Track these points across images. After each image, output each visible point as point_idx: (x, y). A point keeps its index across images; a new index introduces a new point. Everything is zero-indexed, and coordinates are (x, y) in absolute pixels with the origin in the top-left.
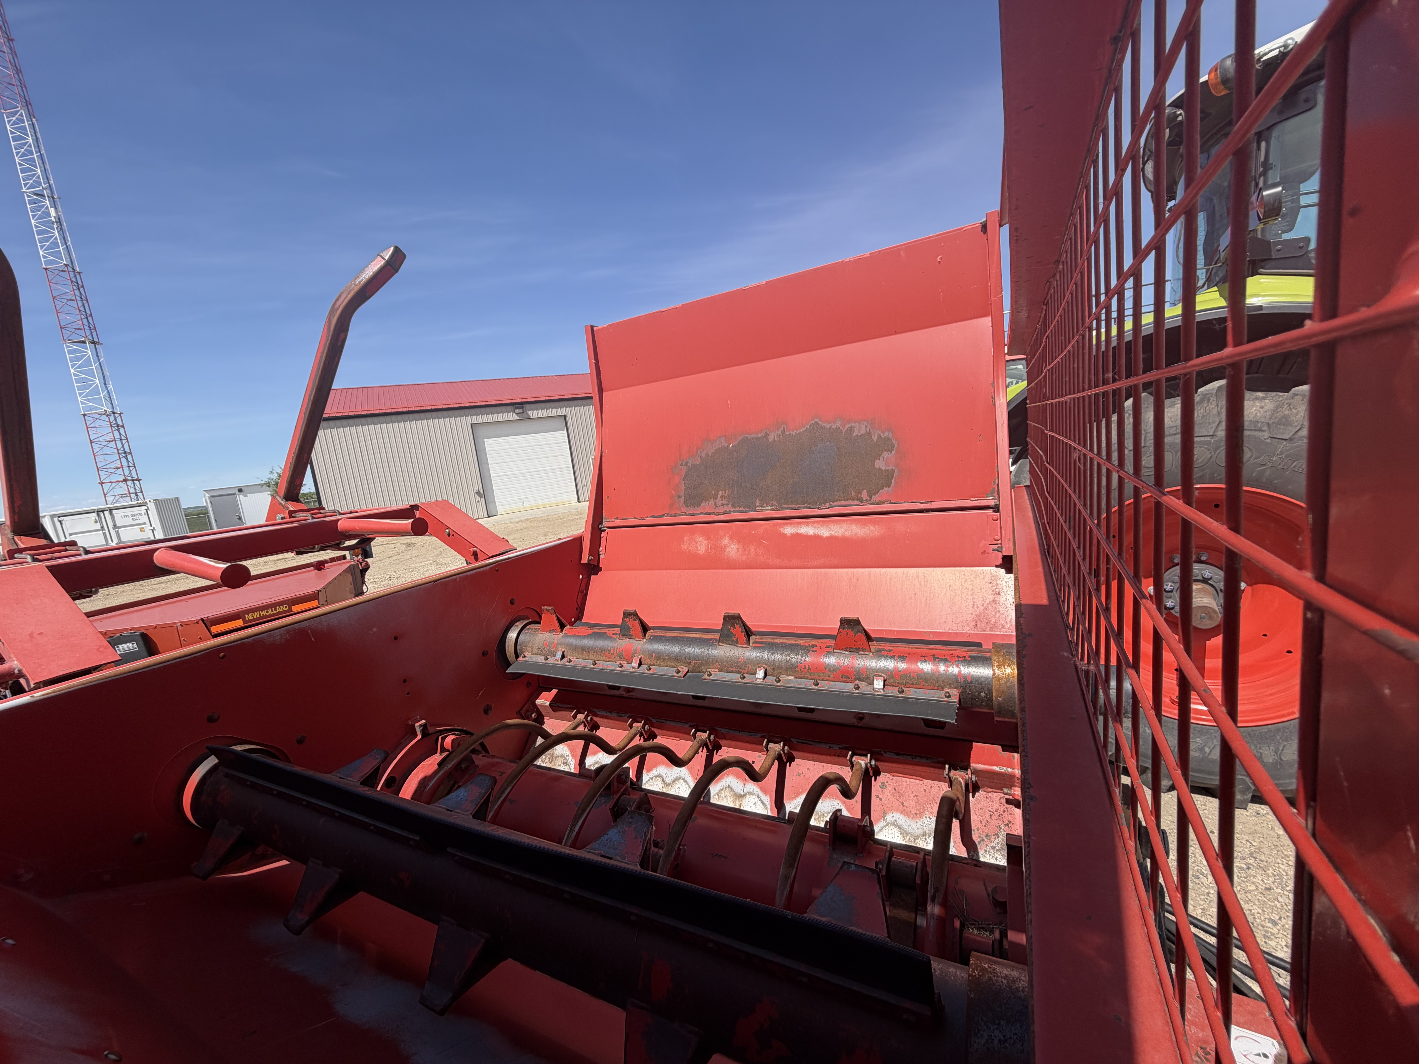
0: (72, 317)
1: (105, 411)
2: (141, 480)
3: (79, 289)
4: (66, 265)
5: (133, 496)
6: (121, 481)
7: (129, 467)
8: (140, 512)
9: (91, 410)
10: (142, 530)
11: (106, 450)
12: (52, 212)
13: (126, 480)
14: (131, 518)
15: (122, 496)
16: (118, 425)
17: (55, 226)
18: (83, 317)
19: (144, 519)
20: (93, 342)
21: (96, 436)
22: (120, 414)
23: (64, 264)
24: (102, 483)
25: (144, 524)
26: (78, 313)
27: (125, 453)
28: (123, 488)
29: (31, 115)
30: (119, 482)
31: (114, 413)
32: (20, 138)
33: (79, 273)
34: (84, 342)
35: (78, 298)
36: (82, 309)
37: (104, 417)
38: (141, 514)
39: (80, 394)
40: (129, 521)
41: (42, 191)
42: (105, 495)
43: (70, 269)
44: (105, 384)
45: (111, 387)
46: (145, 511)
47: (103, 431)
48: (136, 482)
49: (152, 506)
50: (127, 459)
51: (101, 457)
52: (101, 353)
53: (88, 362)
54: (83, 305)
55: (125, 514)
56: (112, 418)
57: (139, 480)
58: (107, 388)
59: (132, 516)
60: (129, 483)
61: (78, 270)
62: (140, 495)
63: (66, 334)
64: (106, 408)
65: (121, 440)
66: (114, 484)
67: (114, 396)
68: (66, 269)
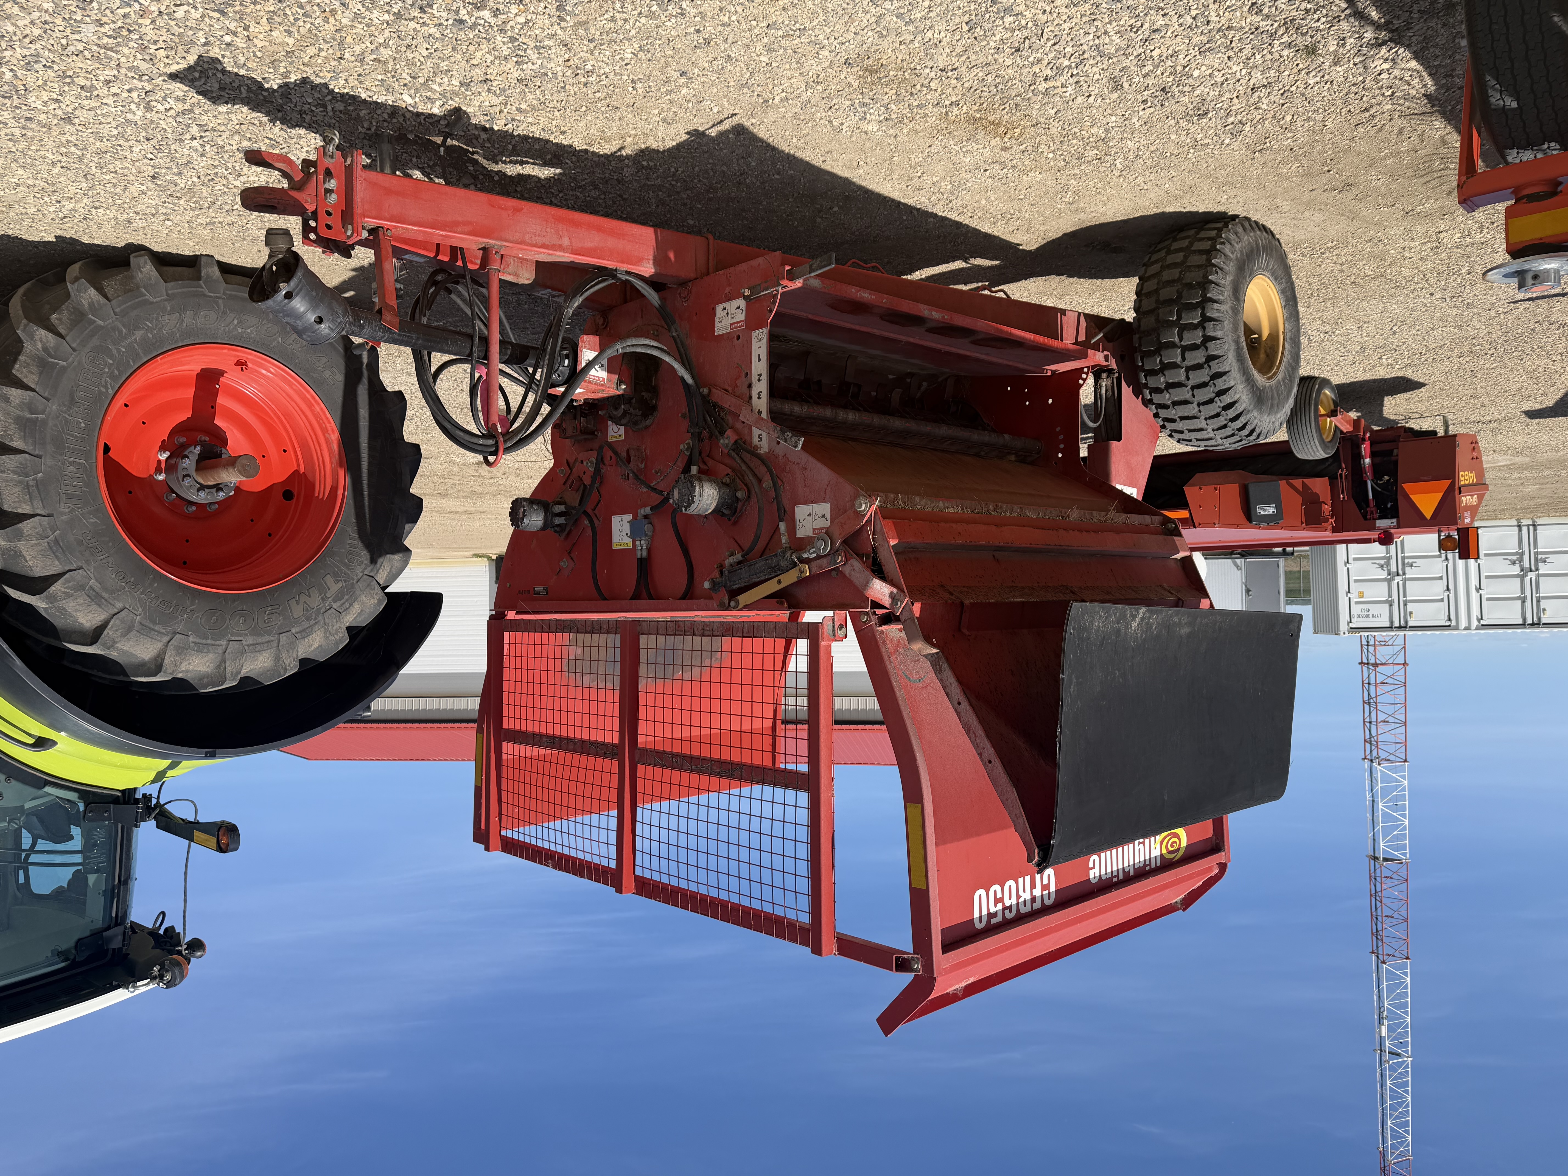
0: (1391, 891)
1: (1379, 764)
2: (1360, 664)
3: (1377, 931)
4: (1384, 962)
5: (1372, 643)
6: (1382, 664)
7: (1369, 684)
8: (1359, 620)
9: (1396, 767)
10: (1361, 595)
11: (1390, 709)
12: (1384, 1031)
13: (1376, 665)
14: (1371, 613)
15: (1385, 644)
16: (1370, 743)
17: (1385, 1013)
18: (1380, 894)
19: (1356, 610)
20: (1375, 858)
21: (1398, 731)
22: (1365, 758)
23: (1385, 963)
24: (1405, 664)
25: (1357, 603)
26: (1384, 899)
27: (1369, 703)
28: (1383, 653)
29: (1383, 1155)
30: (1385, 664)
31: (1372, 761)
32: (1399, 1126)
33: (1373, 952)
34: (1385, 860)
35: (1380, 918)
36: (1379, 904)
37: (1383, 755)
38: (1358, 616)
39: (1404, 790)
40: (1374, 609)
41: (1390, 1059)
42: (1404, 647)
43: (1381, 957)
44: (1373, 801)
45: (1368, 796)
46: (1353, 620)
47: (1386, 735)
48: (1365, 661)
49: (1344, 627)
50: (1369, 694)
51: (1397, 701)
52: (1370, 842)
53: (1387, 831)
54: (1376, 909)
55: (1376, 619)
56: (1374, 754)
57: (1361, 663)
58: (1373, 795)
59: (1368, 616)
60: (1372, 661)
61: (1374, 957)
62: (1364, 643)
63: (1402, 873)
64: (1379, 768)
65: (1370, 723)
66: (1390, 662)
67: (1367, 782)
68: (1385, 957)
